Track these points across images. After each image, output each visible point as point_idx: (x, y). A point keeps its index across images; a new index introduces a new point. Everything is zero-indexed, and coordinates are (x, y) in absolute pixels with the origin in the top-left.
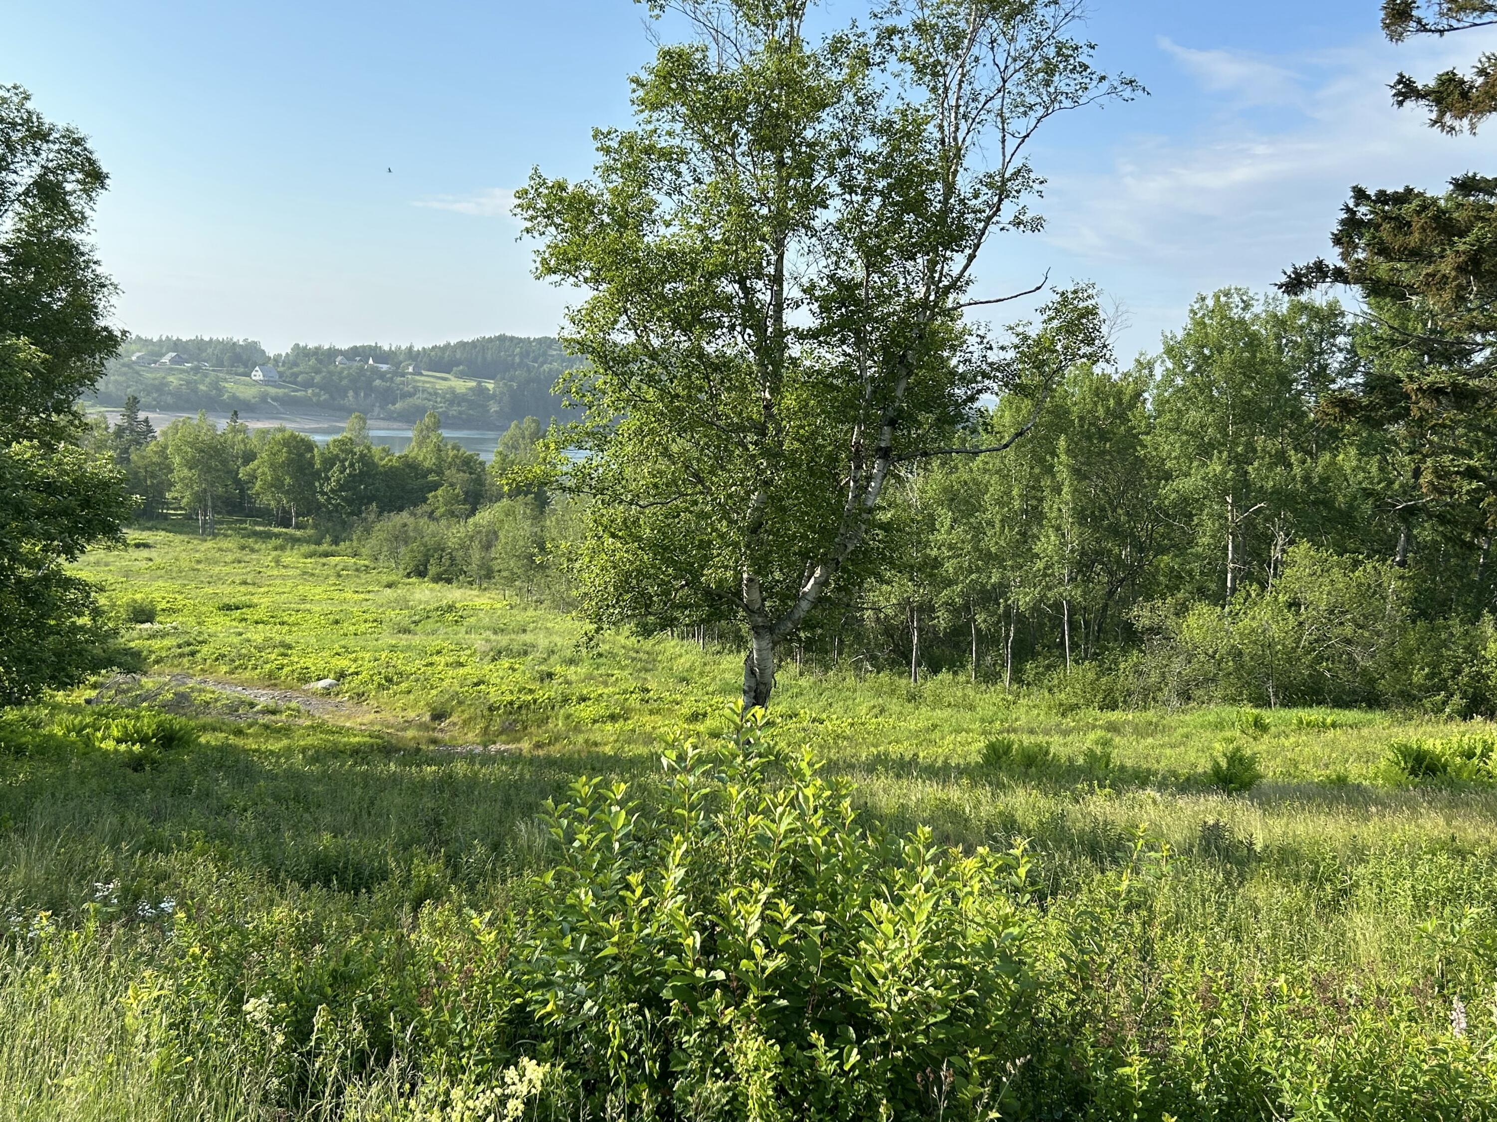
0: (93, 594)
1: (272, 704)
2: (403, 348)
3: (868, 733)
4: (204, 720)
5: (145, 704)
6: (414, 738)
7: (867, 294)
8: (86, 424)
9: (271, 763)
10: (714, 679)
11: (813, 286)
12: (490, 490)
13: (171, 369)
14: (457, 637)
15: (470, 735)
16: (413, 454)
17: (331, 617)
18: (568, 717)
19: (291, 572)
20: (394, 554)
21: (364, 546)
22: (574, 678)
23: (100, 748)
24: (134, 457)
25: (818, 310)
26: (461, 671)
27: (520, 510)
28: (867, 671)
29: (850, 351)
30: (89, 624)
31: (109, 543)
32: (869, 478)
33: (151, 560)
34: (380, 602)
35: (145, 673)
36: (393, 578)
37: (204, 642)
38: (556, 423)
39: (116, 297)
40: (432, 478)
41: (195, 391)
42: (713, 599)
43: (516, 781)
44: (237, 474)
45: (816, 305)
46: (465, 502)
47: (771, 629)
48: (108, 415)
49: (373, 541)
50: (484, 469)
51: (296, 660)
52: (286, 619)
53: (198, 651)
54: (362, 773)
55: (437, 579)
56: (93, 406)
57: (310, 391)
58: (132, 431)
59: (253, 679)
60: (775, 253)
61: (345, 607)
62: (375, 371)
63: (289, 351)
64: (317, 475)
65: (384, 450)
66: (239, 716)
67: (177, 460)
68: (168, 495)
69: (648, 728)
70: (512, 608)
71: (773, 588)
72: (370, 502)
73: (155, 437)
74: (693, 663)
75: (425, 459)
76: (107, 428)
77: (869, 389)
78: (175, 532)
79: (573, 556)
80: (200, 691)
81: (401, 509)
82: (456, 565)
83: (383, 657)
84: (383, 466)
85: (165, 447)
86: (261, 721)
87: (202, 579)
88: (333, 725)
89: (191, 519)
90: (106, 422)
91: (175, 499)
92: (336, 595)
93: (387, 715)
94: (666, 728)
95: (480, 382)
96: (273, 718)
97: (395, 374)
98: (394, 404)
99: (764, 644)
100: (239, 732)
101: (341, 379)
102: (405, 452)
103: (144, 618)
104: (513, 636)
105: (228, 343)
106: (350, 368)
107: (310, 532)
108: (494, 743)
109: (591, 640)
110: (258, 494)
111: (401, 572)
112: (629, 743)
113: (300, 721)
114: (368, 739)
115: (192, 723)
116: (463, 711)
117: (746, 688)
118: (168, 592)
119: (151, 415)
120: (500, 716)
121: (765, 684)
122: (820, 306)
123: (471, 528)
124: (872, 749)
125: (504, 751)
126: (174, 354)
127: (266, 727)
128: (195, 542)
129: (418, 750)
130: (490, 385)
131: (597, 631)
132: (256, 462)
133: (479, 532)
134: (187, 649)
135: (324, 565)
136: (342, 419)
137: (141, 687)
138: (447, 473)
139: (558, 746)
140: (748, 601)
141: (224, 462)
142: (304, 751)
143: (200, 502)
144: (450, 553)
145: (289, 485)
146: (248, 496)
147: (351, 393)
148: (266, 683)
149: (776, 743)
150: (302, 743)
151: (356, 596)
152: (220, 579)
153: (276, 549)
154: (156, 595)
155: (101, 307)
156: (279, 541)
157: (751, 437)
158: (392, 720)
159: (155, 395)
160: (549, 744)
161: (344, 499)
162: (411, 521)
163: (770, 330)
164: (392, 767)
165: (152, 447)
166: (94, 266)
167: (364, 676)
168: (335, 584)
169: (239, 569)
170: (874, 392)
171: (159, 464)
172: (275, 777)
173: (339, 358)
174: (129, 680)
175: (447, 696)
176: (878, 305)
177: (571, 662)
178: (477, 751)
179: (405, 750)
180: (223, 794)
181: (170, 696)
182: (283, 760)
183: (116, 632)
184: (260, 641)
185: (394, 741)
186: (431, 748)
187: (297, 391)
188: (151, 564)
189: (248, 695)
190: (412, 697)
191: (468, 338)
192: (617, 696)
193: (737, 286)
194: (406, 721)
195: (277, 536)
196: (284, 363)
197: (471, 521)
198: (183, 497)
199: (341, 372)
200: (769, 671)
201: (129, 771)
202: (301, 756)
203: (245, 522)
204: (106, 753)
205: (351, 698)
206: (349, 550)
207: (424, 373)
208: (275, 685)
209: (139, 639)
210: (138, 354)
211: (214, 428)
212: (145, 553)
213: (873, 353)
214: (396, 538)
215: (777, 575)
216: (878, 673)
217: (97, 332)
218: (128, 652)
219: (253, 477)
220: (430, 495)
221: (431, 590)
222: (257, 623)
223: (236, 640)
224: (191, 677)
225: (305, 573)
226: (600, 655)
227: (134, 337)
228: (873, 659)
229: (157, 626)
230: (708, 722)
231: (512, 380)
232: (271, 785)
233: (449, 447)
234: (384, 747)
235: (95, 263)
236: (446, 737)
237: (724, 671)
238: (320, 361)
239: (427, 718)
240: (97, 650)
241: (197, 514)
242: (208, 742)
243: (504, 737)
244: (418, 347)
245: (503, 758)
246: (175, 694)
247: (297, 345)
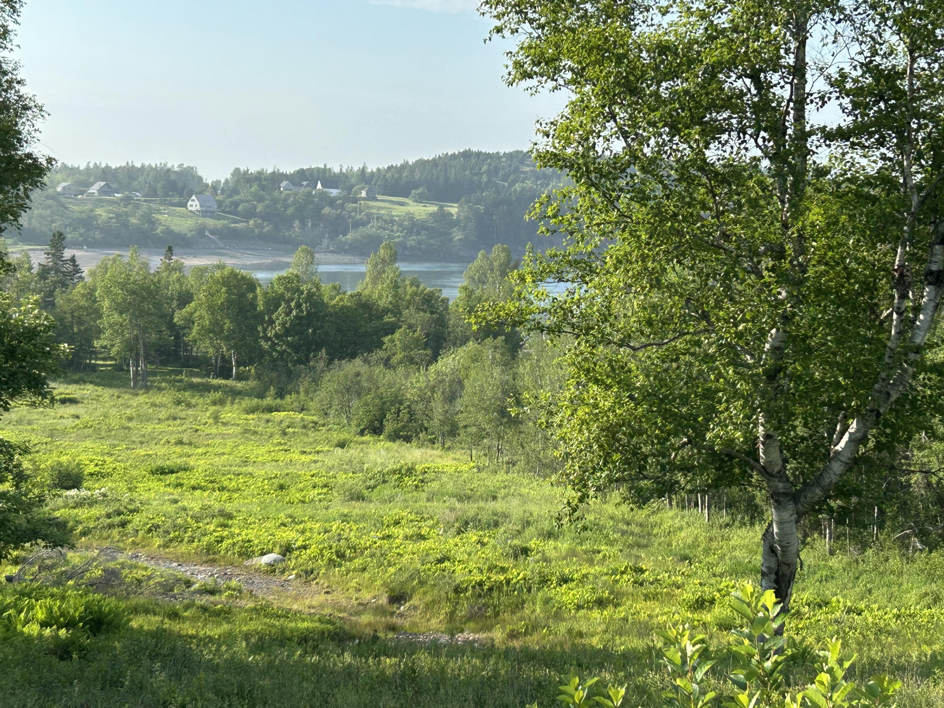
0: (16, 457)
1: (210, 581)
2: (356, 169)
3: (919, 627)
4: (134, 600)
5: (71, 582)
6: (369, 624)
7: (911, 84)
8: (9, 265)
9: (211, 651)
10: (722, 558)
11: (843, 76)
12: (453, 332)
13: (101, 201)
14: (417, 505)
15: (434, 621)
16: (366, 292)
17: (276, 481)
18: (547, 601)
19: (231, 430)
20: (345, 409)
21: (312, 399)
22: (553, 554)
23: (22, 633)
24: (59, 301)
25: (850, 106)
26: (423, 545)
27: (489, 353)
28: (915, 550)
29: (890, 155)
30: (12, 490)
31: (34, 399)
32: (917, 309)
33: (78, 417)
34: (330, 464)
35: (72, 547)
36: (344, 436)
37: (136, 511)
38: (532, 250)
39: (41, 120)
40: (389, 319)
41: (125, 224)
42: (722, 460)
43: (489, 678)
44: (172, 318)
45: (847, 100)
46: (426, 346)
47: (795, 497)
48: (31, 254)
49: (322, 394)
50: (446, 308)
51: (237, 531)
52: (226, 483)
53: (130, 522)
54: (313, 664)
55: (395, 437)
56: (15, 244)
57: (252, 222)
58: (57, 271)
59: (189, 554)
60: (796, 39)
61: (291, 470)
62: (323, 196)
63: (229, 176)
64: (259, 318)
65: (334, 288)
66: (174, 597)
67: (106, 304)
68: (97, 344)
69: (643, 616)
70: (479, 470)
71: (796, 446)
72: (318, 348)
73: (81, 278)
74: (696, 538)
75: (380, 296)
76: (30, 268)
77: (915, 200)
78: (105, 385)
79: (553, 408)
80: (131, 567)
81: (353, 356)
82: (416, 421)
83: (334, 527)
84: (334, 306)
85: (94, 290)
86: (198, 603)
87: (134, 439)
88: (279, 608)
89: (122, 370)
90: (29, 262)
91: (105, 347)
92: (281, 456)
93: (339, 597)
94: (665, 618)
95: (441, 207)
96: (212, 598)
97: (346, 199)
98: (345, 234)
99: (786, 515)
100: (174, 615)
101: (286, 207)
102: (359, 289)
103: (70, 483)
104: (482, 504)
105: (162, 169)
106: (296, 195)
107: (252, 383)
108: (462, 631)
109: (575, 510)
110: (195, 341)
111: (354, 429)
112: (621, 635)
113: (243, 603)
114: (317, 624)
115: (123, 605)
116: (425, 593)
117: (765, 570)
118: (96, 454)
119: (78, 253)
120: (467, 599)
121: (789, 565)
122: (851, 101)
123: (432, 376)
124: (925, 647)
125: (474, 641)
126: (103, 184)
127: (204, 609)
128: (126, 396)
129: (375, 638)
130: (453, 209)
131: (581, 500)
132: (193, 304)
133: (443, 381)
134: (117, 520)
135: (268, 421)
136: (289, 253)
137: (67, 562)
138: (405, 312)
139: (536, 636)
140: (766, 462)
141: (158, 305)
142: (247, 637)
143: (131, 350)
144: (409, 407)
145: (229, 330)
146: (184, 342)
147: (297, 223)
148: (204, 559)
149: (803, 639)
150: (245, 629)
151: (303, 458)
152: (153, 439)
153: (214, 403)
154: (83, 457)
155: (25, 132)
156: (218, 395)
157: (767, 262)
158: (344, 602)
159: (82, 230)
160: (526, 634)
161: (289, 345)
162: (364, 369)
163: (790, 131)
164: (348, 658)
165: (79, 288)
166: (17, 87)
167: (312, 550)
168: (280, 444)
169: (173, 427)
170: (922, 203)
171: (86, 309)
172: (215, 669)
173: (284, 184)
174: (54, 555)
175: (406, 575)
176: (927, 97)
177: (550, 535)
178: (443, 640)
179: (360, 638)
180: (159, 688)
181: (99, 573)
182: (224, 648)
183: (41, 500)
184: (197, 509)
185: (347, 627)
186: (390, 635)
187: (235, 222)
188: (77, 422)
189: (184, 572)
190: (366, 575)
191: (428, 156)
192: (604, 578)
193: (748, 81)
194: (360, 604)
195: (217, 388)
196: (223, 190)
197: (432, 368)
198: (112, 346)
199: (286, 200)
200: (793, 549)
201: (55, 660)
202: (244, 644)
203: (181, 373)
204: (28, 639)
205: (298, 576)
206: (296, 404)
207: (380, 197)
208: (214, 560)
209: (65, 507)
210: (64, 184)
211: (146, 265)
212: (71, 410)
213: (920, 155)
214: (348, 390)
215: (801, 431)
216: (930, 552)
217: (21, 160)
218: (52, 522)
219: (190, 322)
220: (386, 339)
221: (387, 449)
222: (194, 488)
223: (170, 508)
224: (121, 550)
225: (246, 431)
226: (585, 528)
227: (59, 164)
228: (923, 534)
229: (83, 493)
230: (717, 610)
231: (478, 202)
232: (212, 677)
233: (407, 282)
234: (337, 634)
235: (19, 82)
236: (407, 623)
237: (734, 548)
238: (263, 187)
239: (384, 600)
240: (20, 519)
241: (128, 365)
242: (141, 627)
243: (472, 625)
244: (371, 168)
245: (473, 650)
246: (103, 570)
247: (237, 170)
